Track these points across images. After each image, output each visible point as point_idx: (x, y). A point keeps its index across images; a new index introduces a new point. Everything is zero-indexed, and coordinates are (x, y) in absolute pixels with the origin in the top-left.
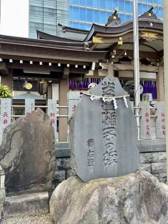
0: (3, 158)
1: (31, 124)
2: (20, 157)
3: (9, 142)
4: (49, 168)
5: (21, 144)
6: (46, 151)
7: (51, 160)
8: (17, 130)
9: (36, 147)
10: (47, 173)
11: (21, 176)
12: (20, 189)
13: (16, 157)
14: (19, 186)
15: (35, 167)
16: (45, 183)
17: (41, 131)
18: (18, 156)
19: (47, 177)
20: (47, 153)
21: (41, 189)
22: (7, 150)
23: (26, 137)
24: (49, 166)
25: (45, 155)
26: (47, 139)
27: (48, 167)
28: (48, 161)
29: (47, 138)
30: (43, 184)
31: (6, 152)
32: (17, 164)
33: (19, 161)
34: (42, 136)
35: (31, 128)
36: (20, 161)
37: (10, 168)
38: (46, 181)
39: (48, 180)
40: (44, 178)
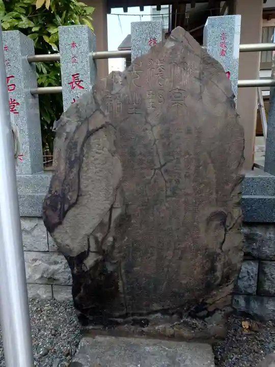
0: (60, 223)
1: (149, 103)
2: (112, 225)
3: (75, 170)
4: (218, 274)
5: (114, 182)
6: (208, 211)
7: (224, 247)
8: (99, 126)
9: (169, 193)
10: (209, 287)
11: (120, 284)
12: (119, 320)
13: (101, 224)
14: (117, 314)
15: (167, 263)
16: (202, 318)
17: (189, 132)
18: (106, 220)
19: (209, 301)
20: (209, 220)
21: (186, 333)
22: (71, 196)
23: (133, 154)
24: (219, 265)
25: (202, 227)
26: (211, 167)
27: (213, 269)
28: (214, 247)
29: (212, 162)
30: (194, 321)
31: (66, 206)
32: (104, 247)
33: (111, 239)
34: (191, 153)
35: (149, 119)
36: (115, 239)
37: (83, 256)
38: (204, 313)
39: (214, 312)
40: (196, 300)
